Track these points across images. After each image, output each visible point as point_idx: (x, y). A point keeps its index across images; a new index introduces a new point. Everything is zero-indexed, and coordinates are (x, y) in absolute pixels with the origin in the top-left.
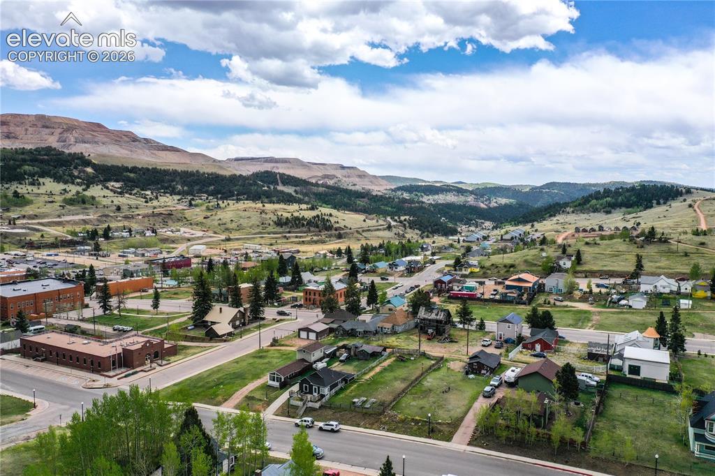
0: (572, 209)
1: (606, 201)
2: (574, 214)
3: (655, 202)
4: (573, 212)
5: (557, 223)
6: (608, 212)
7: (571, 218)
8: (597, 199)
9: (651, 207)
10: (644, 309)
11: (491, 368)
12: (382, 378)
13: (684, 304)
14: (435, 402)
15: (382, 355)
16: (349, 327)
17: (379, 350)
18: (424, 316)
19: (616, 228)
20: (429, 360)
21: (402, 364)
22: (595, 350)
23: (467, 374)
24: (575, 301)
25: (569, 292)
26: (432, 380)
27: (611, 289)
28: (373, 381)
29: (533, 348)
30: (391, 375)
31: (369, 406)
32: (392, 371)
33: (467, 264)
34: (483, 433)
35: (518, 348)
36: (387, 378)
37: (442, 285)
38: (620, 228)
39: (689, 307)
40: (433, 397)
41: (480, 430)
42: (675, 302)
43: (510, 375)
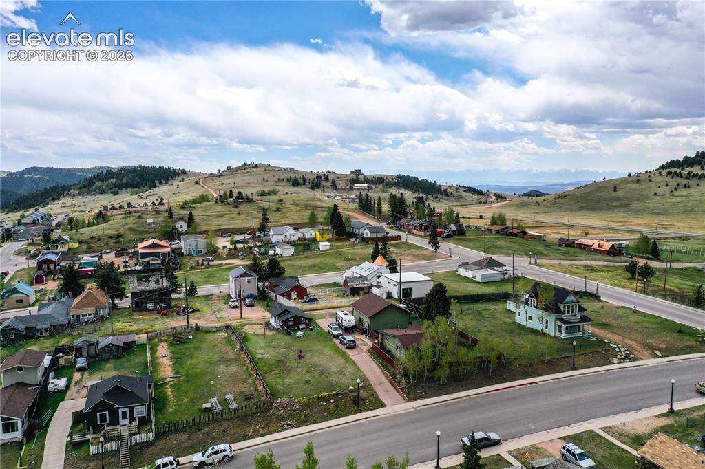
0: (76, 192)
1: (112, 182)
2: (80, 197)
3: (157, 182)
4: (79, 194)
5: (65, 207)
6: (116, 193)
7: (78, 200)
8: (102, 180)
9: (155, 186)
10: (293, 255)
11: (310, 320)
12: (193, 368)
13: (324, 245)
14: (309, 371)
15: (138, 345)
16: (21, 327)
17: (130, 338)
18: (139, 288)
19: (146, 204)
20: (211, 334)
21: (186, 346)
22: (355, 285)
23: (289, 334)
24: (224, 259)
25: (213, 251)
26: (263, 351)
27: (246, 244)
28: (187, 376)
29: (289, 298)
30: (198, 361)
31: (236, 406)
32: (191, 357)
33: (64, 239)
34: (409, 383)
35: (282, 300)
36: (199, 367)
37: (49, 266)
38: (149, 204)
39: (328, 247)
40: (298, 367)
41: (403, 380)
42: (313, 246)
43: (349, 319)
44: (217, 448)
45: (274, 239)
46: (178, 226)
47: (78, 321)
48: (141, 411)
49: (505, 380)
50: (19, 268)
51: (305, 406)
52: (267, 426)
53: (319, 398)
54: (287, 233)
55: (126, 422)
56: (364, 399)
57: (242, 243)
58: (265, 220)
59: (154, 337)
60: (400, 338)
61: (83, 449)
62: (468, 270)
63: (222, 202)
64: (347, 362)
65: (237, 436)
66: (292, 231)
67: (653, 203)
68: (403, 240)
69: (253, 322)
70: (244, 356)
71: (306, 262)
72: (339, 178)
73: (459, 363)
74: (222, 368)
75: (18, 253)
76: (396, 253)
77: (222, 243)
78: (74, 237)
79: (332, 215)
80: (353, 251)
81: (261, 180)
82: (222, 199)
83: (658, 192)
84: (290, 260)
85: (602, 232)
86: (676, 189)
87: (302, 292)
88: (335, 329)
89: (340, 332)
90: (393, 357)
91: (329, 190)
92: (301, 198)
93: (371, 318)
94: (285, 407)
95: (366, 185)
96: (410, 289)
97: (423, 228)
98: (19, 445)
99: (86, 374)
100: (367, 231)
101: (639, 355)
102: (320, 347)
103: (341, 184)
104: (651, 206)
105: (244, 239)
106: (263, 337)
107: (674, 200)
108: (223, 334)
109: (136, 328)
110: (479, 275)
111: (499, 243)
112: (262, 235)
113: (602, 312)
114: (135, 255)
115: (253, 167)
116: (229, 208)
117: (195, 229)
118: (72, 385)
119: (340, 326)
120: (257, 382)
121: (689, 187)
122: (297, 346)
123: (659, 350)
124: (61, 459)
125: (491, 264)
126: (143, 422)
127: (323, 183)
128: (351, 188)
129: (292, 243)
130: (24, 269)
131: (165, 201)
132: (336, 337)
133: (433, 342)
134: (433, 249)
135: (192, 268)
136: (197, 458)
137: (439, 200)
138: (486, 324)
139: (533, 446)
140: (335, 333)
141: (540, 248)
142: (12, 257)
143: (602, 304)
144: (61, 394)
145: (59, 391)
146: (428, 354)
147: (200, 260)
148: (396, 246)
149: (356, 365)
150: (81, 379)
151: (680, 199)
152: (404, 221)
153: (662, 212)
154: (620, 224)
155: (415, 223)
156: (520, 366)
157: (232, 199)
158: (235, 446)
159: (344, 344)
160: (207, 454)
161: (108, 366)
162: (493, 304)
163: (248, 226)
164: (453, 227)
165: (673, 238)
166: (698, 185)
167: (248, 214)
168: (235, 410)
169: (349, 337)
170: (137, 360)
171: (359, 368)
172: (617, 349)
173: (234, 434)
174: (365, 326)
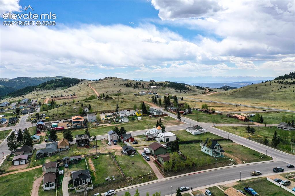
1: (53, 85)
3: (71, 84)
4: (40, 90)
5: (34, 95)
6: (54, 89)
7: (40, 92)
8: (49, 84)
9: (70, 86)
10: (128, 122)
11: (136, 151)
12: (100, 167)
13: (139, 118)
14: (136, 168)
15: (82, 159)
16: (43, 153)
17: (79, 157)
18: (79, 139)
19: (68, 95)
20: (104, 155)
21: (98, 160)
22: (150, 137)
23: (129, 156)
24: (103, 123)
25: (99, 120)
26: (121, 162)
27: (111, 117)
28: (99, 170)
29: (128, 142)
30: (102, 165)
31: (115, 179)
32: (99, 163)
33: (44, 115)
34: (165, 172)
35: (126, 143)
36: (102, 167)
37: (41, 127)
38: (69, 95)
39: (141, 119)
40: (132, 167)
41: (164, 171)
42: (135, 118)
43: (148, 151)
44: (111, 191)
45: (121, 115)
46: (85, 110)
47: (60, 150)
48: (88, 180)
49: (194, 171)
50: (30, 127)
51: (135, 179)
52: (124, 185)
53: (139, 177)
54: (126, 113)
55: (84, 184)
56: (152, 177)
57: (109, 117)
58: (118, 108)
59: (87, 157)
60: (163, 158)
61: (74, 191)
62: (190, 130)
63: (101, 99)
64: (147, 165)
65: (116, 187)
66: (128, 112)
67: (271, 95)
68: (168, 116)
69: (117, 151)
70: (116, 163)
71: (133, 125)
72: (145, 83)
73: (180, 166)
74: (109, 167)
75: (27, 121)
76: (166, 122)
77: (102, 117)
78: (47, 114)
79: (142, 106)
80: (150, 121)
81: (113, 85)
82: (100, 97)
83: (273, 90)
84: (127, 124)
85: (247, 109)
86: (280, 89)
87: (132, 139)
88: (144, 154)
89: (145, 155)
90: (161, 164)
91: (141, 89)
92: (130, 97)
93: (154, 151)
94: (129, 179)
95: (156, 86)
96: (169, 139)
97: (176, 111)
98: (55, 190)
99: (68, 169)
100: (155, 112)
101: (238, 163)
102: (138, 160)
103: (146, 86)
104: (270, 96)
105: (110, 115)
106: (121, 157)
107: (279, 93)
108: (108, 156)
109: (80, 153)
110: (193, 132)
111: (204, 117)
112: (116, 114)
113: (232, 147)
114: (70, 121)
115: (110, 79)
116: (103, 102)
117: (92, 111)
118: (65, 172)
119: (145, 153)
120: (121, 172)
121: (286, 88)
122: (132, 160)
123: (245, 161)
124: (67, 194)
125: (198, 127)
126: (89, 184)
127: (139, 86)
128: (150, 88)
129: (128, 117)
130: (31, 127)
131: (75, 94)
132: (144, 157)
133: (173, 160)
134: (179, 120)
135: (92, 127)
136: (106, 194)
137: (185, 93)
138: (192, 152)
139: (198, 191)
140: (143, 155)
141: (219, 119)
142: (26, 122)
143: (233, 144)
144: (62, 175)
145: (62, 174)
146: (171, 163)
147: (95, 124)
148: (165, 118)
149: (150, 166)
150: (67, 171)
151: (282, 93)
152: (169, 108)
153: (274, 99)
154: (256, 104)
155: (173, 108)
156: (200, 166)
157: (104, 98)
158: (116, 190)
159: (146, 159)
160: (108, 193)
161: (74, 166)
162: (196, 144)
163: (111, 109)
164: (187, 110)
165: (274, 112)
166: (289, 87)
167: (111, 104)
168: (115, 180)
169: (148, 157)
170: (83, 164)
171: (151, 168)
172: (231, 161)
173: (115, 187)
174: (153, 153)
